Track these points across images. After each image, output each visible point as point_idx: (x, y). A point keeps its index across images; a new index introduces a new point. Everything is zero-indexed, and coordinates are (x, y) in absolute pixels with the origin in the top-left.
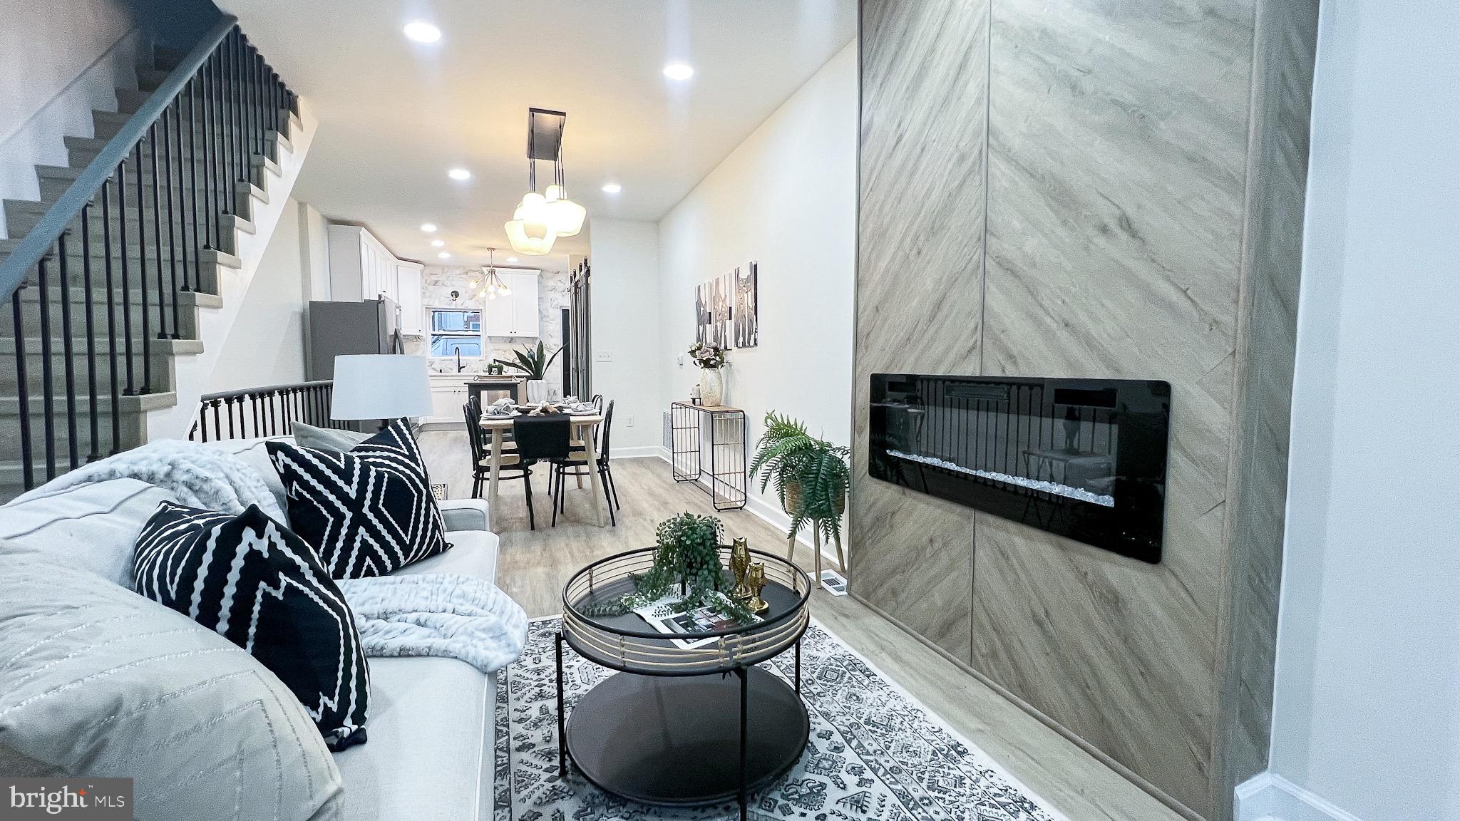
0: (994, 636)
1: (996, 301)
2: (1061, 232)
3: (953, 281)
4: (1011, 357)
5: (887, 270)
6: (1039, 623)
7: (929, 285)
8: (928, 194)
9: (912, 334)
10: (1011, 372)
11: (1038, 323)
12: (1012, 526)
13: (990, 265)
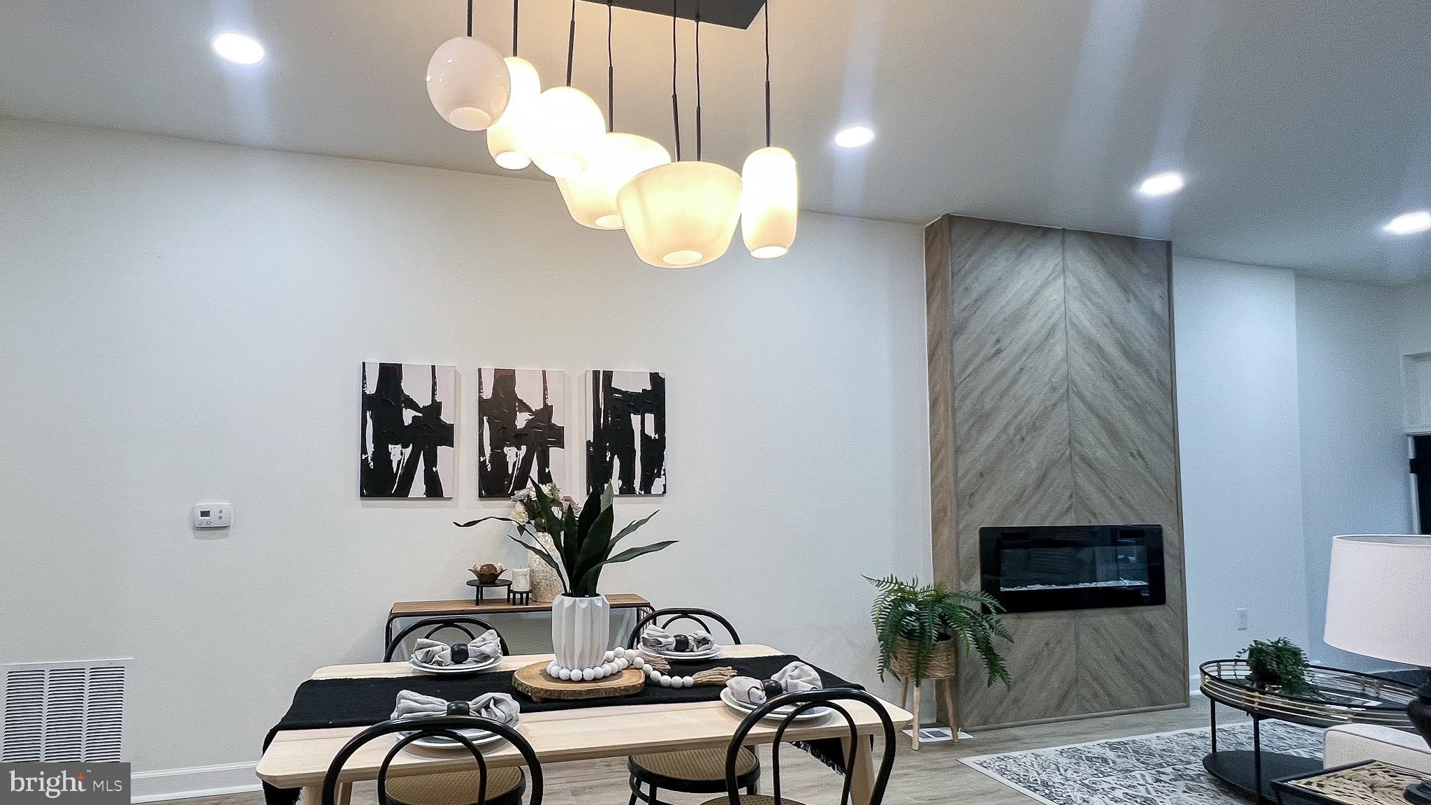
0: (1094, 684)
1: (1081, 480)
2: (1113, 450)
3: (1053, 464)
4: (1094, 515)
5: (990, 446)
6: (1118, 660)
7: (1034, 465)
8: (1028, 401)
9: (1021, 497)
10: (1094, 523)
11: (1107, 497)
12: (1099, 611)
13: (1076, 459)
